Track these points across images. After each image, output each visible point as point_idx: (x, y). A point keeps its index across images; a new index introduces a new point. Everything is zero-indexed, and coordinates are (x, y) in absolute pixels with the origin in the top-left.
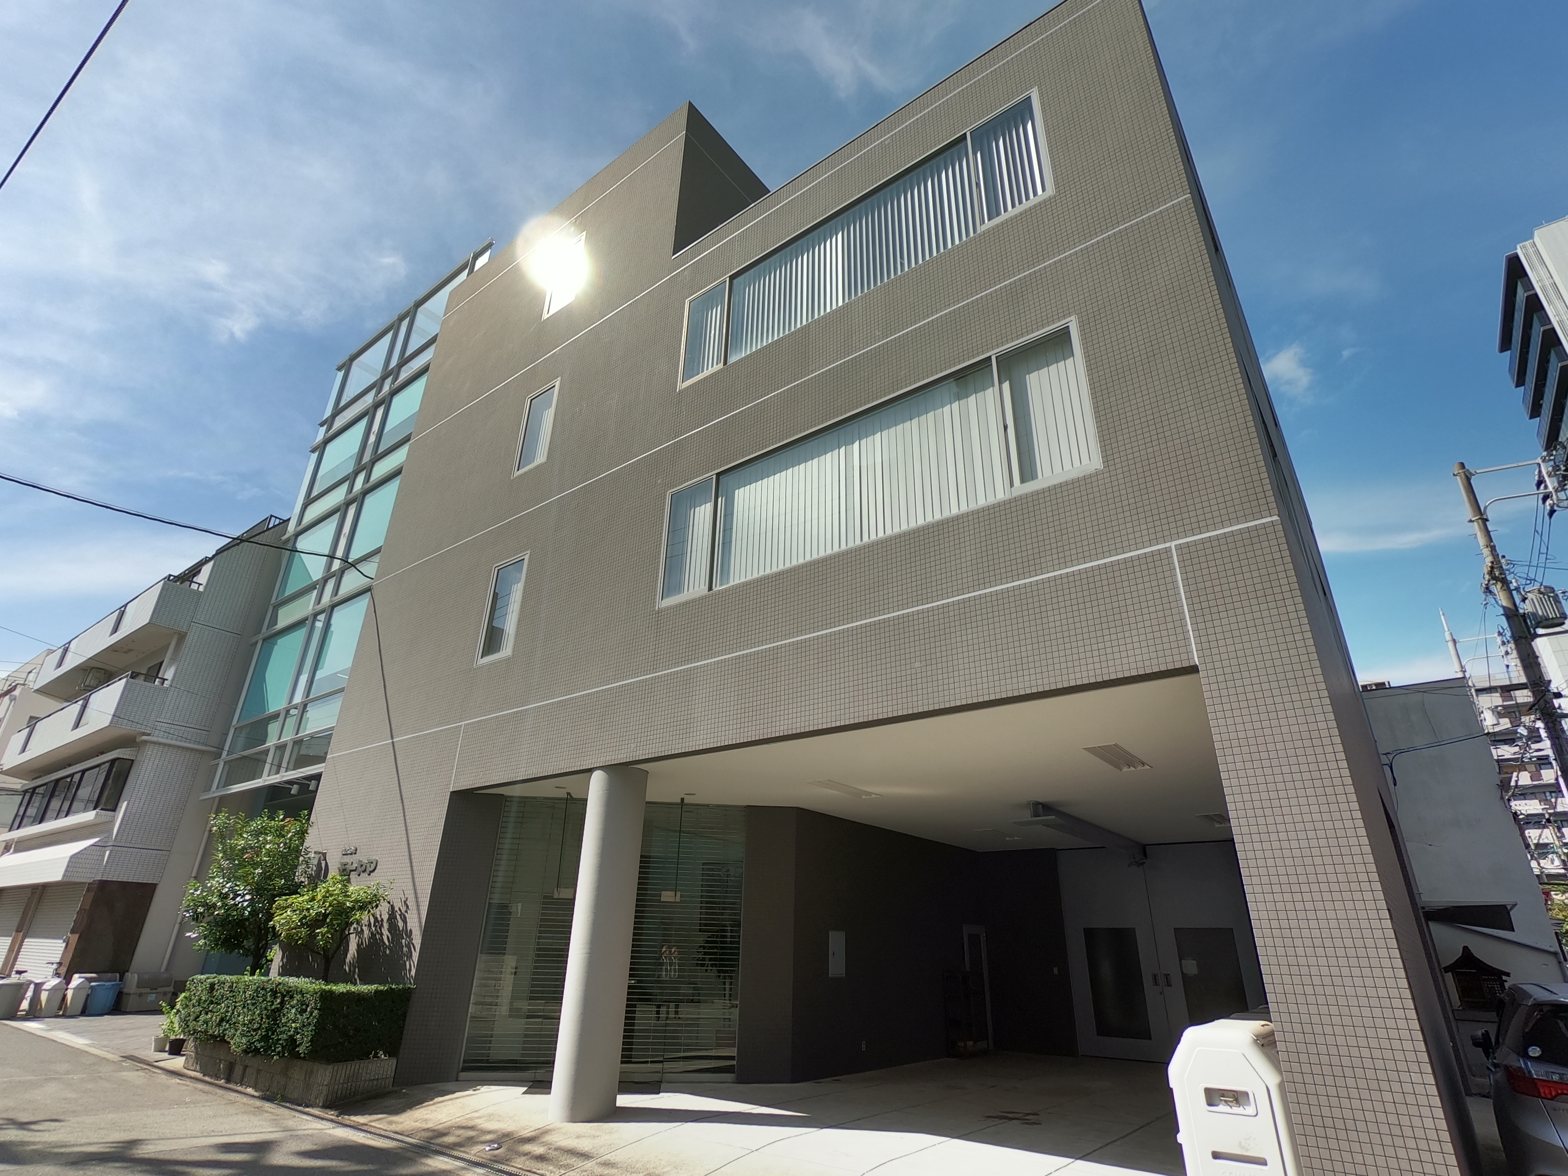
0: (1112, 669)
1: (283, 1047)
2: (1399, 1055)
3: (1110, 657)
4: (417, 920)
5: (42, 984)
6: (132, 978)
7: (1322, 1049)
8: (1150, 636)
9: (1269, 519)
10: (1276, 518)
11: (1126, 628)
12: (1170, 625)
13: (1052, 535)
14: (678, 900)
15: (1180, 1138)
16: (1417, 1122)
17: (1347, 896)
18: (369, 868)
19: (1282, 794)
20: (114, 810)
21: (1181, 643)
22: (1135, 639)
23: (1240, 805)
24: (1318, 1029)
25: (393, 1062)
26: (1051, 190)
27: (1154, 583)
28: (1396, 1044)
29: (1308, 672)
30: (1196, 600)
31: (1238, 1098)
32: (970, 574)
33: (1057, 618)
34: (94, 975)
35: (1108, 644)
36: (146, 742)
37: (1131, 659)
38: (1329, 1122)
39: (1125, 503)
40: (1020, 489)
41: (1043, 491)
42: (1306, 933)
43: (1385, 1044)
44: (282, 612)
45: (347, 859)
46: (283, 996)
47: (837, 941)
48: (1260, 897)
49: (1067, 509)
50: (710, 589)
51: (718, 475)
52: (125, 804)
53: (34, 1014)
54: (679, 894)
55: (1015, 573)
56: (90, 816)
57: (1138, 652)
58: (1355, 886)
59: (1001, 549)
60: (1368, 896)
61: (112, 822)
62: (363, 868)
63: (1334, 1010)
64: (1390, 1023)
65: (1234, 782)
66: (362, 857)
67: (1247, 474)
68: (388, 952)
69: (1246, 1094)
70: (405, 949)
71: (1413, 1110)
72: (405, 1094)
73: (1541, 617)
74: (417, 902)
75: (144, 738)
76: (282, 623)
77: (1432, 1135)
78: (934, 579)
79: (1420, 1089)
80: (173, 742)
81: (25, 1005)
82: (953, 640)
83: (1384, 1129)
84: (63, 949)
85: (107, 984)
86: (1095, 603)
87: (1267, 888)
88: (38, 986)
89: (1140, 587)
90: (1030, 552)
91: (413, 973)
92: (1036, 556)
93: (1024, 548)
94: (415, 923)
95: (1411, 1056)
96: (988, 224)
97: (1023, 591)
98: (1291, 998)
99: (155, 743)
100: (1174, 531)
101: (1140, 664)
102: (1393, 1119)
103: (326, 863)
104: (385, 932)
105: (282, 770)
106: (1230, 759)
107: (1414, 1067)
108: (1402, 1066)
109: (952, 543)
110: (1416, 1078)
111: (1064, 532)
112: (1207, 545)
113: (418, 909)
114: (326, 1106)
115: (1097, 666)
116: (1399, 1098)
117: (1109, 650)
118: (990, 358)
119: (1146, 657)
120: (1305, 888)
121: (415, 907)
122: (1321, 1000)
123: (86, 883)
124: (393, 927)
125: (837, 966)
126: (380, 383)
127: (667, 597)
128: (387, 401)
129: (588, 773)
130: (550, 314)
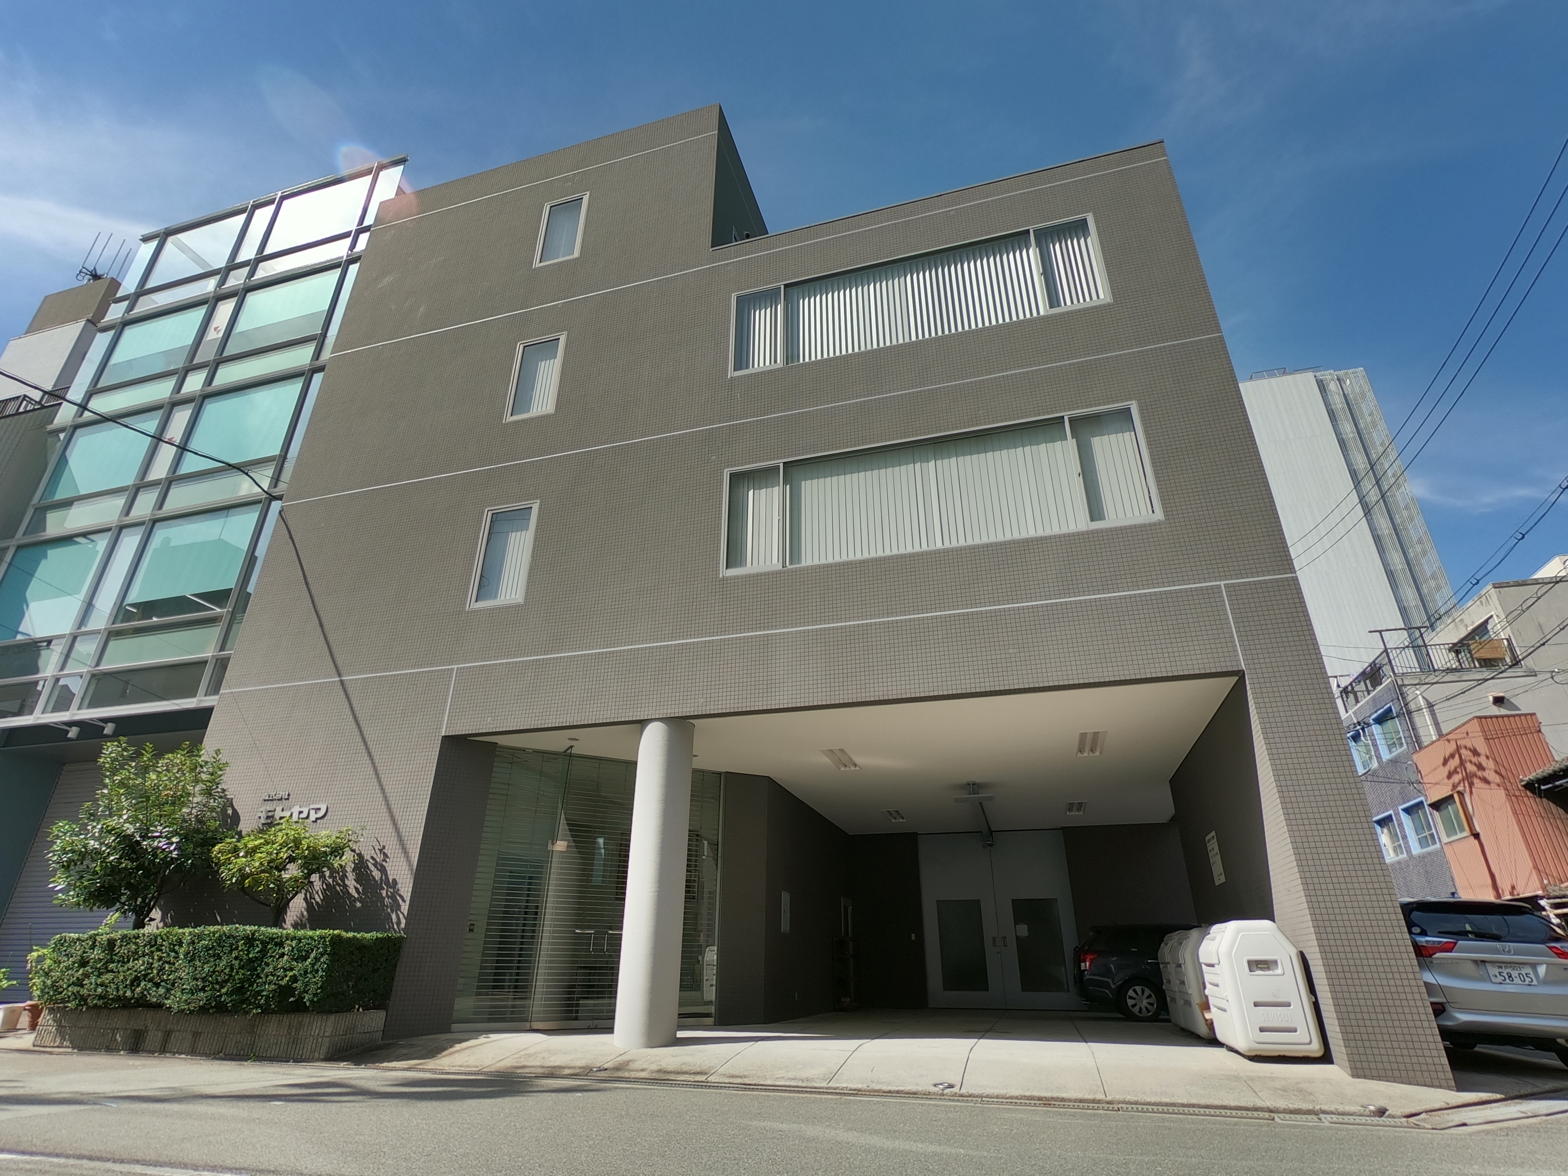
0: (1179, 668)
1: (268, 998)
3: (1177, 659)
4: (402, 869)
8: (1208, 646)
9: (1290, 575)
11: (1189, 639)
12: (1223, 641)
13: (1126, 564)
21: (1232, 654)
22: (1197, 648)
25: (383, 1015)
26: (1103, 299)
27: (1209, 609)
30: (1241, 625)
31: (1269, 964)
35: (1175, 649)
37: (1194, 662)
39: (1183, 548)
40: (1093, 525)
41: (1110, 530)
44: (53, 516)
47: (786, 900)
49: (1137, 546)
50: (784, 565)
51: (785, 464)
57: (1199, 657)
58: (1356, 820)
59: (1082, 569)
67: (1274, 542)
68: (358, 905)
69: (1276, 962)
70: (386, 899)
74: (404, 849)
76: (54, 530)
78: (1022, 584)
79: (1401, 942)
82: (1044, 635)
83: (1381, 969)
86: (1163, 619)
89: (1199, 610)
90: (1107, 574)
91: (403, 921)
92: (1113, 578)
93: (1102, 571)
94: (401, 872)
96: (1056, 310)
97: (1103, 603)
100: (1222, 574)
101: (1201, 666)
105: (70, 707)
106: (1271, 735)
109: (1037, 558)
111: (1135, 562)
112: (1247, 587)
113: (406, 857)
114: (328, 1059)
115: (1168, 664)
117: (1176, 654)
118: (1062, 417)
119: (1205, 661)
121: (398, 853)
124: (363, 878)
125: (785, 923)
126: (224, 273)
127: (731, 567)
128: (241, 294)
129: (638, 726)
130: (542, 264)
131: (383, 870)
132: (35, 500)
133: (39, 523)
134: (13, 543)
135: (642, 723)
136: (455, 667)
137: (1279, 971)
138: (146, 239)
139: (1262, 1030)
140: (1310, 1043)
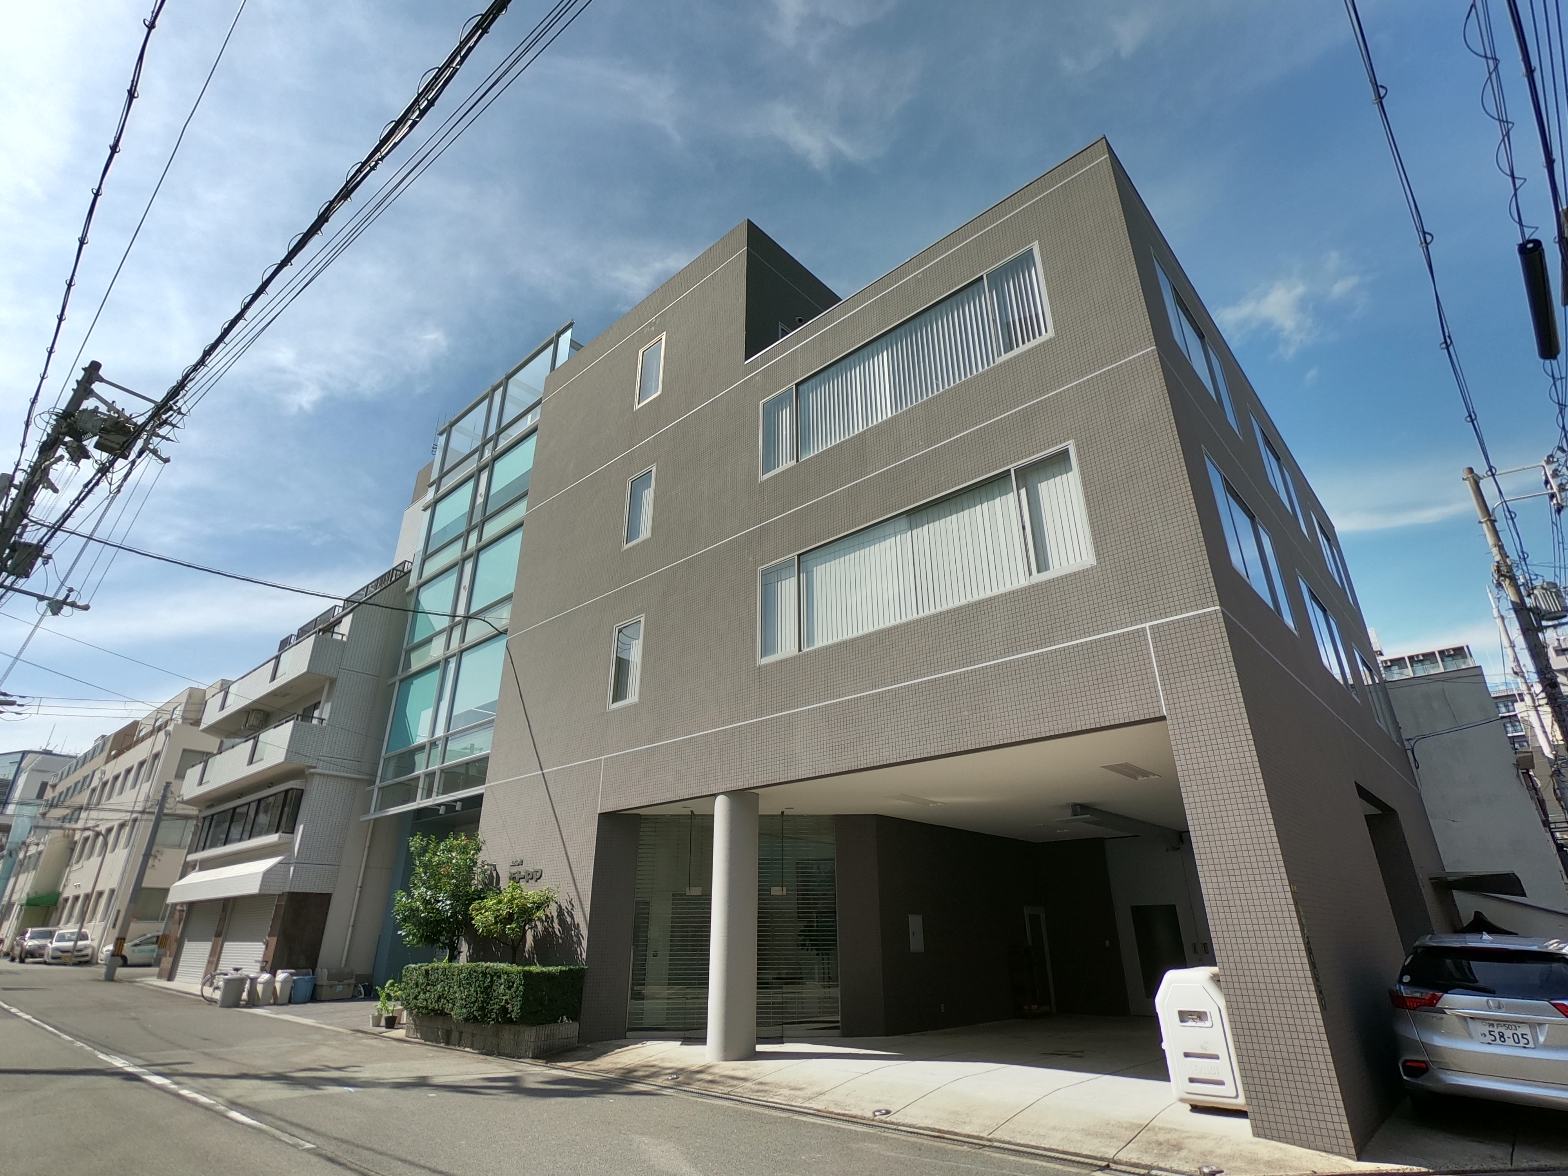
0: (1107, 718)
1: (497, 1014)
2: (1295, 981)
3: (1105, 709)
4: (582, 916)
5: (256, 978)
6: (323, 973)
7: (1248, 979)
8: (1133, 694)
9: (1213, 609)
10: (1218, 608)
11: (1116, 687)
12: (1146, 686)
13: (1061, 615)
14: (785, 893)
15: (1164, 1046)
16: (1305, 1022)
17: (1264, 877)
18: (536, 876)
19: (1223, 808)
20: (292, 833)
21: (1155, 699)
22: (1123, 696)
23: (1195, 816)
24: (1245, 966)
25: (577, 1025)
26: (1051, 333)
27: (1135, 654)
28: (1294, 973)
29: (1239, 722)
30: (1164, 667)
31: (1200, 1016)
32: (1001, 644)
33: (1067, 679)
34: (293, 971)
35: (1104, 699)
36: (313, 774)
37: (1120, 711)
38: (1252, 1026)
39: (1113, 592)
40: (1038, 578)
41: (1054, 580)
42: (1238, 903)
43: (1287, 973)
44: (414, 656)
45: (514, 870)
46: (492, 977)
47: (915, 923)
48: (1208, 880)
49: (1072, 595)
50: (800, 650)
51: (799, 556)
52: (302, 827)
53: (253, 1002)
54: (785, 888)
55: (1035, 644)
56: (273, 838)
57: (1124, 705)
58: (1269, 870)
59: (1024, 625)
60: (1277, 877)
61: (292, 843)
62: (530, 876)
63: (1256, 953)
64: (1290, 960)
65: (1191, 800)
66: (529, 867)
67: (1198, 573)
68: (560, 941)
69: (1205, 1013)
70: (575, 939)
71: (1303, 1015)
72: (590, 1048)
73: (1544, 611)
74: (580, 902)
75: (312, 770)
76: (415, 666)
77: (1314, 1029)
78: (975, 646)
79: (1307, 1001)
80: (334, 773)
81: (245, 996)
82: (992, 695)
83: (1286, 1028)
84: (263, 950)
85: (306, 977)
86: (1093, 668)
87: (1213, 874)
88: (254, 981)
89: (1125, 657)
90: (1045, 628)
91: (584, 956)
92: (1050, 631)
93: (1041, 625)
94: (581, 918)
95: (1302, 981)
96: (1005, 357)
97: (1041, 658)
98: (1229, 947)
99: (320, 774)
100: (1148, 615)
101: (1126, 715)
102: (1291, 1021)
103: (497, 874)
104: (556, 925)
105: (434, 794)
106: (1188, 784)
107: (1304, 987)
108: (1297, 987)
109: (987, 619)
110: (1306, 994)
111: (1070, 613)
112: (1171, 627)
113: (582, 908)
114: (536, 1057)
115: (1096, 715)
116: (1295, 1008)
117: (1104, 704)
118: (1009, 470)
119: (1130, 709)
120: (1237, 872)
121: (579, 906)
122: (1248, 947)
123: (275, 895)
124: (562, 922)
125: (917, 943)
126: (481, 449)
127: (765, 656)
128: (490, 465)
129: (713, 797)
130: (641, 405)
131: (572, 917)
132: (405, 646)
133: (408, 664)
134: (397, 678)
135: (715, 795)
136: (603, 757)
137: (1208, 1024)
138: (441, 434)
139: (1192, 1080)
140: (1237, 1096)
